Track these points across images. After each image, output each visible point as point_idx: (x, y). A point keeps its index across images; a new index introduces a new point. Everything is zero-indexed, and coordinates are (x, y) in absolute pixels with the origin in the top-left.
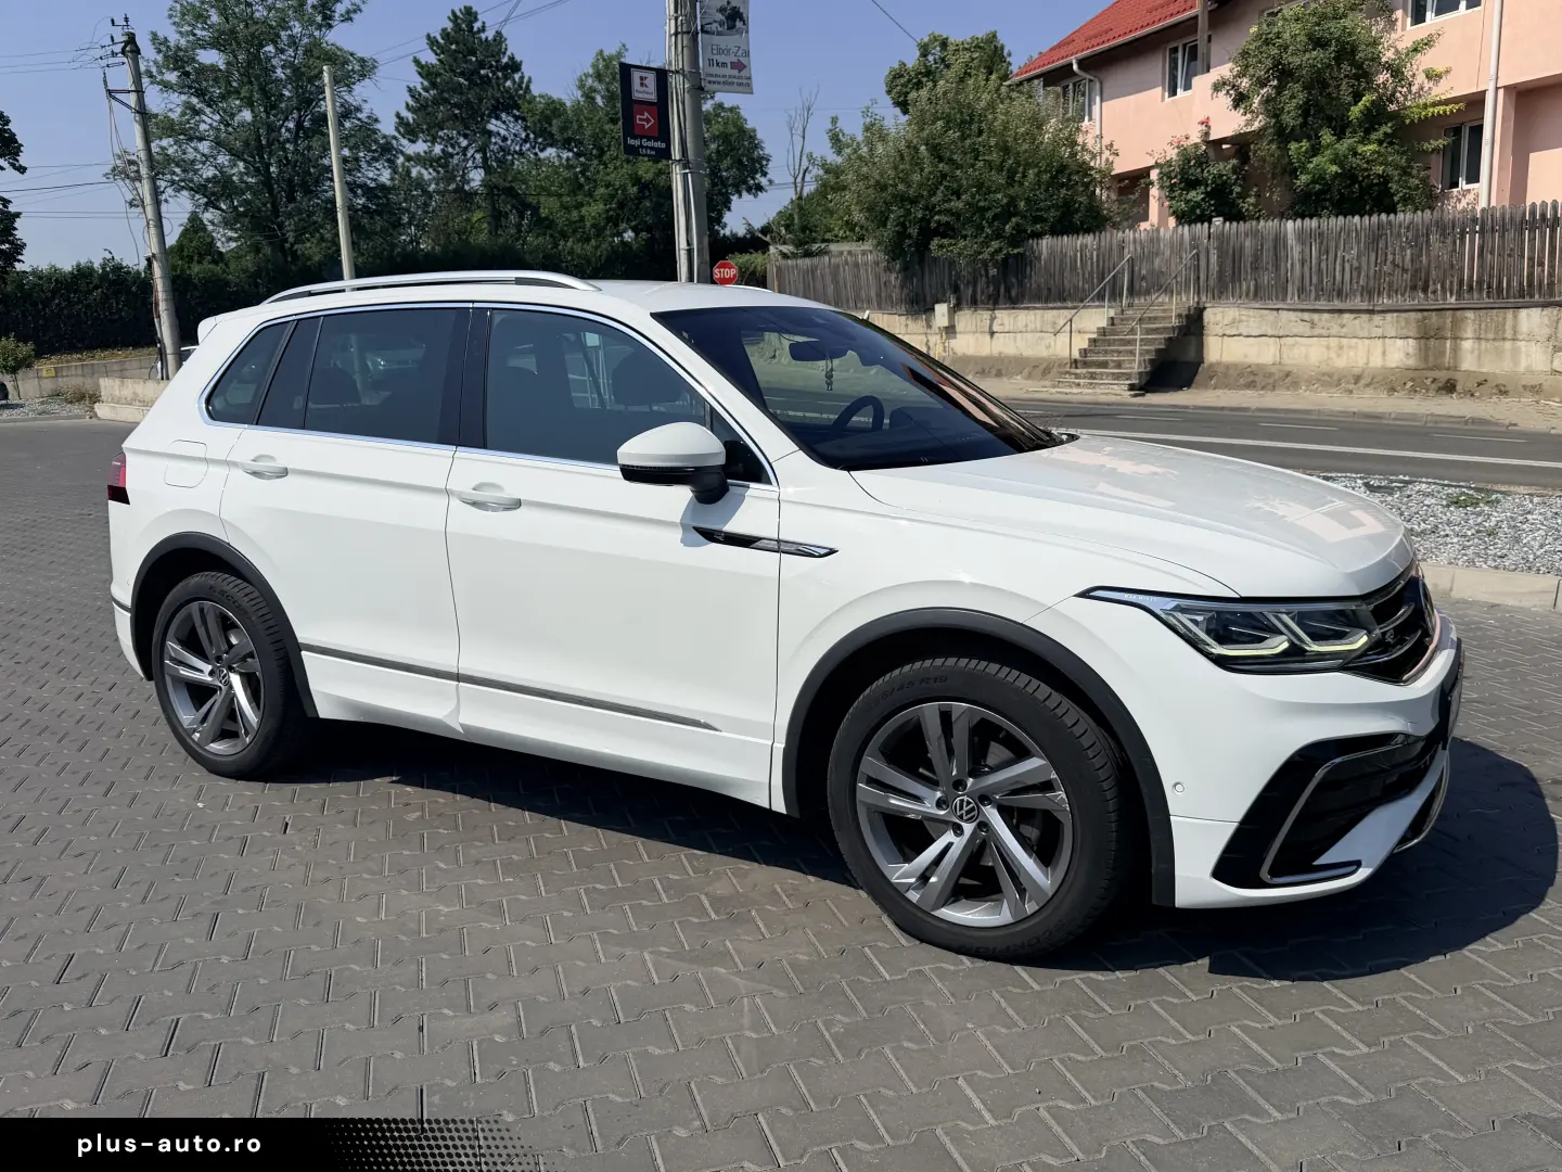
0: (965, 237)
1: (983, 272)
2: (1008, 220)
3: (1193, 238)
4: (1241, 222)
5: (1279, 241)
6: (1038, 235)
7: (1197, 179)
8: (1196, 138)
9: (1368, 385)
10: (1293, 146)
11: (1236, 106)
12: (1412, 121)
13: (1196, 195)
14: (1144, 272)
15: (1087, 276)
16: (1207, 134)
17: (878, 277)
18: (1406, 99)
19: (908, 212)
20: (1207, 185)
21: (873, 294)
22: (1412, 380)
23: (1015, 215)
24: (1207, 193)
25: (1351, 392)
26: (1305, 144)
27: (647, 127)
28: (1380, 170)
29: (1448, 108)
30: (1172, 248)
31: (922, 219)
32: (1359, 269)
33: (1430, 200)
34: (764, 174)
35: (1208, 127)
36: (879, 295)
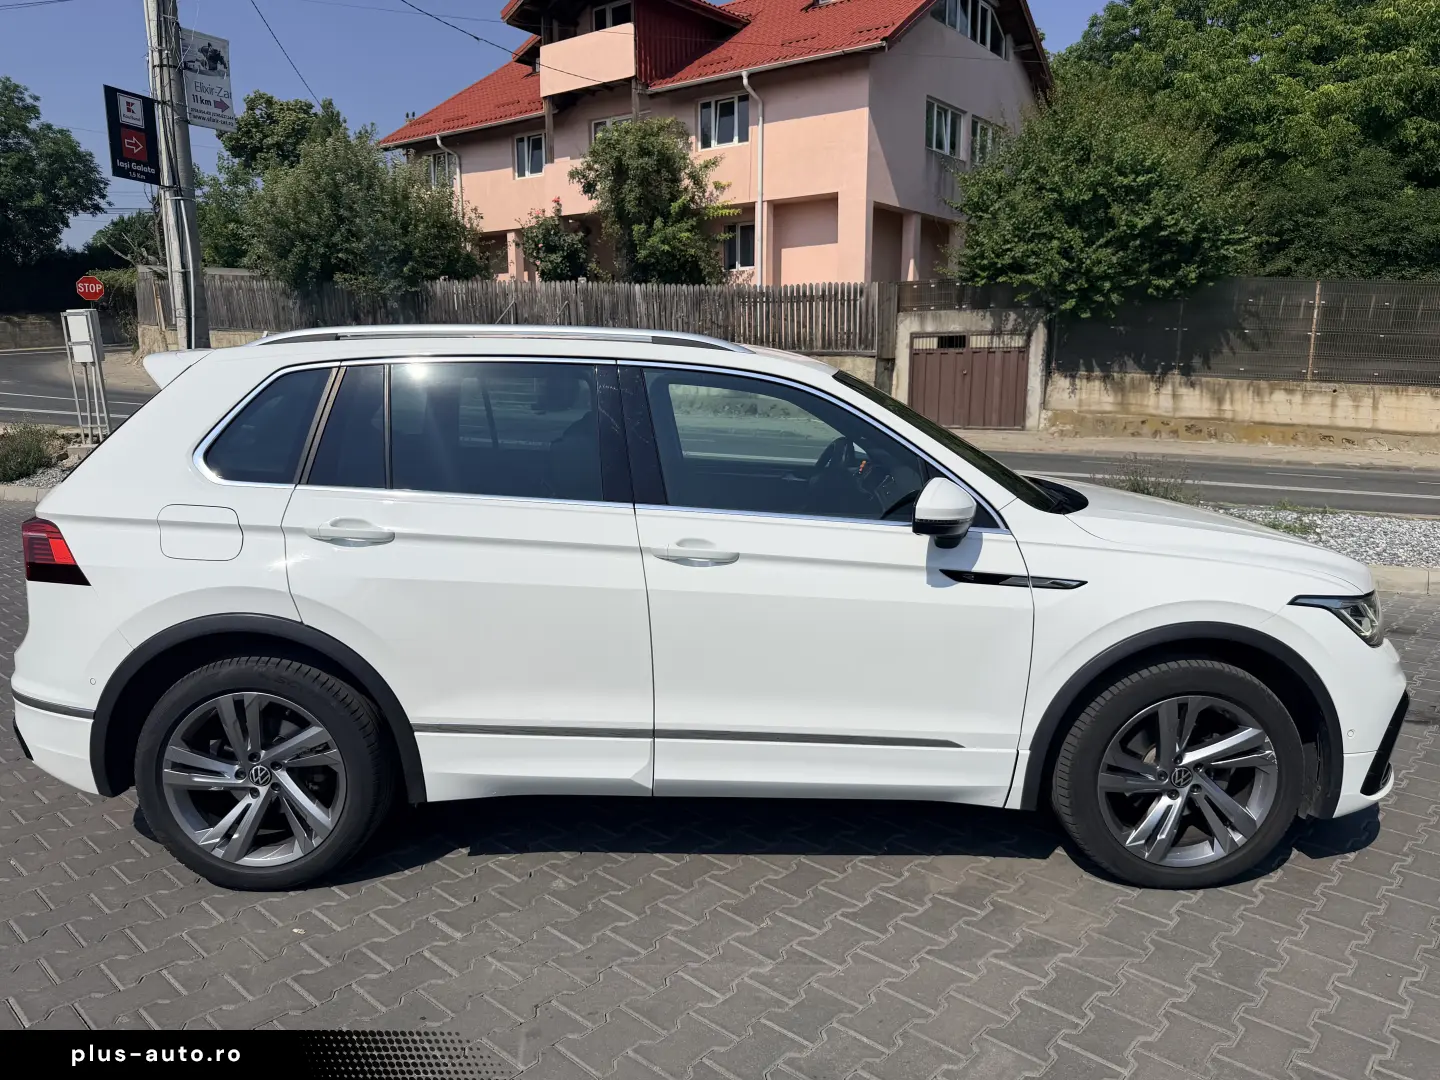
0: (363, 274)
1: (382, 304)
2: (406, 264)
3: (563, 291)
4: (601, 282)
5: (630, 299)
6: (434, 278)
7: (555, 245)
8: (550, 213)
9: (700, 408)
10: (636, 228)
11: (585, 192)
12: (708, 218)
13: (556, 258)
14: (526, 315)
15: (478, 314)
16: (559, 210)
17: (275, 302)
18: (701, 202)
19: (310, 248)
20: (563, 250)
21: (271, 317)
22: (728, 404)
23: (411, 259)
24: (564, 257)
25: (688, 413)
26: (643, 227)
27: (135, 151)
28: (692, 251)
29: (732, 211)
30: (547, 297)
31: (324, 254)
32: (688, 323)
33: (721, 277)
34: (103, 197)
35: (560, 205)
36: (277, 317)
